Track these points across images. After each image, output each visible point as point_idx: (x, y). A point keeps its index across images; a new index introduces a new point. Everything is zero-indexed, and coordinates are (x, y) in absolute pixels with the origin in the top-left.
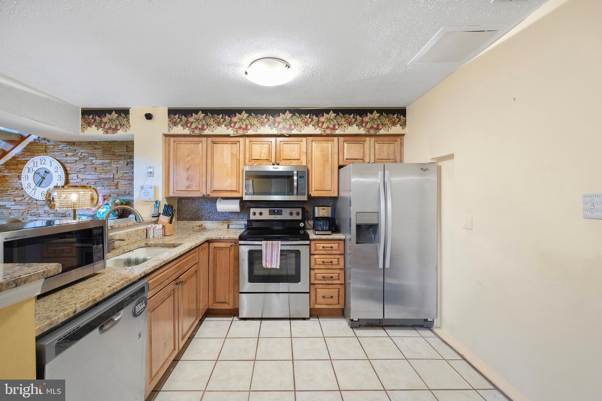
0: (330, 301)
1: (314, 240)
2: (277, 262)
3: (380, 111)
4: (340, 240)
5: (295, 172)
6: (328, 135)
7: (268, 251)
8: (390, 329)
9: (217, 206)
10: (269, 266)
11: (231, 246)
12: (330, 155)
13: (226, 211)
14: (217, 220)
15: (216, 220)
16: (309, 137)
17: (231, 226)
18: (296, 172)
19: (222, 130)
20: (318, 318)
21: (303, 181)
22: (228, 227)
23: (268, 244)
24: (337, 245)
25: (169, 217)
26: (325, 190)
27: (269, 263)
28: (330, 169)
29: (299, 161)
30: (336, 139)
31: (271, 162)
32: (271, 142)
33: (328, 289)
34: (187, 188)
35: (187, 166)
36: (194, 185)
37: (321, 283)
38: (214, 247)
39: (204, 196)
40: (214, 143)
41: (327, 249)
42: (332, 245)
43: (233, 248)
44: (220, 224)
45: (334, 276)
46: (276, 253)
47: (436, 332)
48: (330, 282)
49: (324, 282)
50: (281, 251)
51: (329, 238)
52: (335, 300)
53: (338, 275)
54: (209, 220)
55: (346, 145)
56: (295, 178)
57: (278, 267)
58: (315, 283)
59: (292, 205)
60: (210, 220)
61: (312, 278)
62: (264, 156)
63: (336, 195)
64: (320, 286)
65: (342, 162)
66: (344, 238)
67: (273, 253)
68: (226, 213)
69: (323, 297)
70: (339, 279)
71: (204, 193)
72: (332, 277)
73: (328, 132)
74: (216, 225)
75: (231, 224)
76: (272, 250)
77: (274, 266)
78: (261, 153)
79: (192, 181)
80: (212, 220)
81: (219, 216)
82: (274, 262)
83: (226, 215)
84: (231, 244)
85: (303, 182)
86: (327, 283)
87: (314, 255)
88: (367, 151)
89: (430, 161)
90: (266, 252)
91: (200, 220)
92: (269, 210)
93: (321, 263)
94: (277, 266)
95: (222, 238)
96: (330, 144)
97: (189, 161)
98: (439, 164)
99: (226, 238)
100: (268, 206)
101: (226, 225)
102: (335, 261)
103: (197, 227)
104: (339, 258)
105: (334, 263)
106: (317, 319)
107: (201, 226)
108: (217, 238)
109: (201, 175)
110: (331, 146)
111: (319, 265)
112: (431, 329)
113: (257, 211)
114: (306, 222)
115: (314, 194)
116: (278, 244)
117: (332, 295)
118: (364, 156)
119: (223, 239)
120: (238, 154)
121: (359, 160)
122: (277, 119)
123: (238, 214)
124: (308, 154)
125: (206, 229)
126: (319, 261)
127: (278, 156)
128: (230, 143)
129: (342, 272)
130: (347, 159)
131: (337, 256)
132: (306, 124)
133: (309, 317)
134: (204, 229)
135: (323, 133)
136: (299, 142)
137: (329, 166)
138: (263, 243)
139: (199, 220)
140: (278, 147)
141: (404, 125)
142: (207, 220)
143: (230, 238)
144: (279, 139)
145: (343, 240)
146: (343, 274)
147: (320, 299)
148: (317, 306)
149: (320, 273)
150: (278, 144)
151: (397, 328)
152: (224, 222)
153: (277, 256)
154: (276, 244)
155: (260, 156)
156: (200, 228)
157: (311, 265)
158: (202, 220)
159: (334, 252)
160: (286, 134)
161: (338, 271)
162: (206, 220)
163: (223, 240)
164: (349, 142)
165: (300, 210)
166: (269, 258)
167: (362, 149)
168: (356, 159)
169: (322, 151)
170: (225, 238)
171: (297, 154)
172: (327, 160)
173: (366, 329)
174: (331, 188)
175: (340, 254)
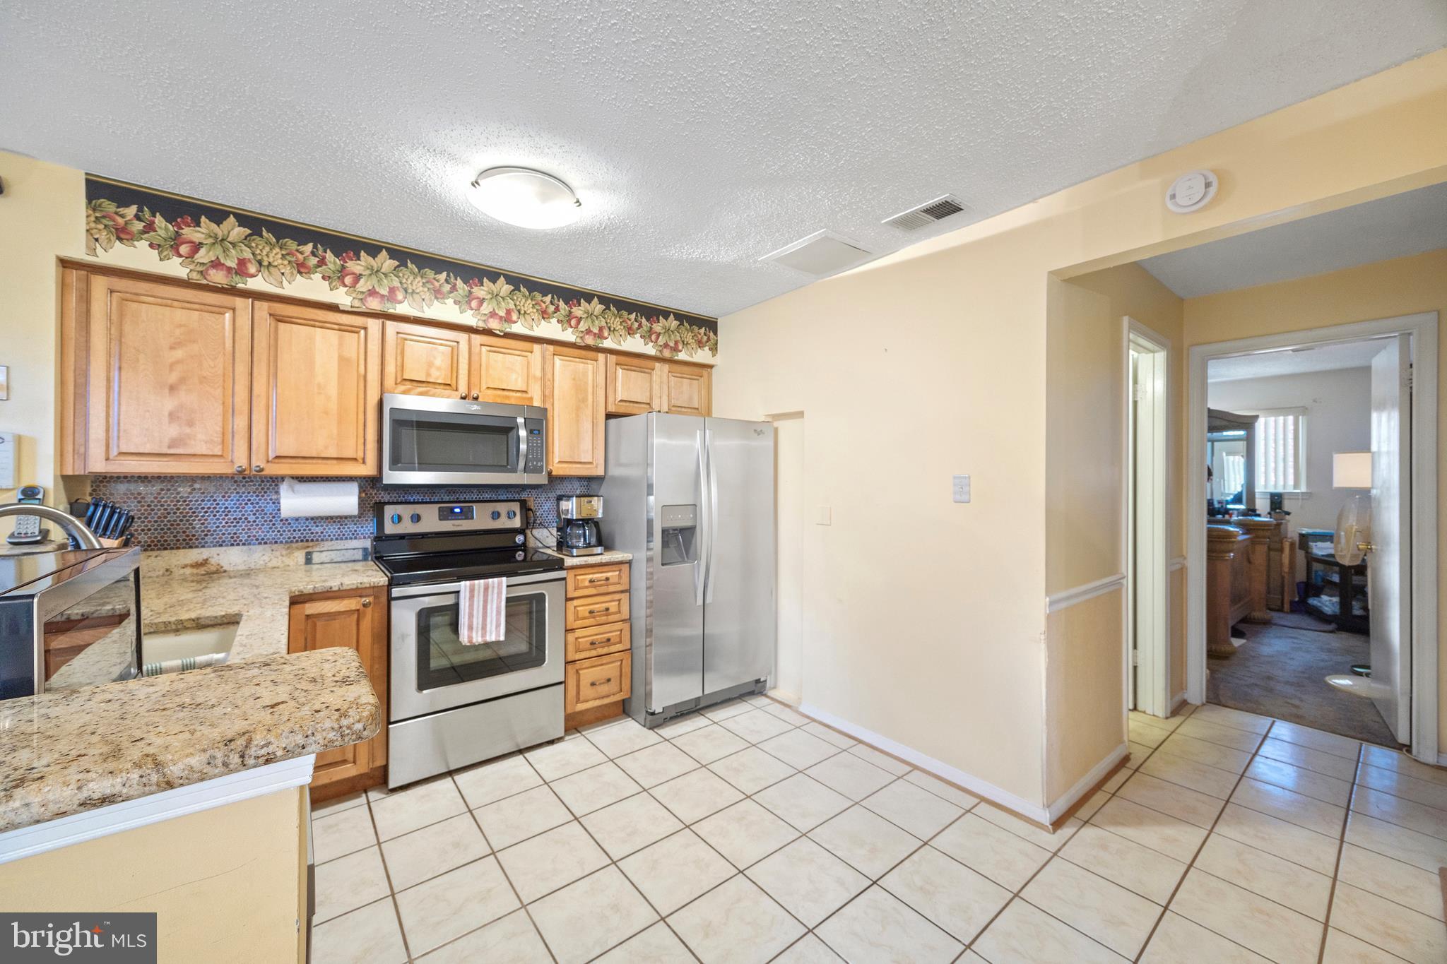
0: (604, 689)
1: (572, 568)
2: (498, 626)
3: (681, 317)
4: (621, 563)
5: (520, 420)
6: (587, 348)
7: (476, 603)
8: (712, 711)
9: (282, 501)
10: (478, 639)
11: (364, 605)
12: (590, 390)
13: (297, 515)
14: (265, 543)
15: (260, 543)
16: (547, 343)
17: (316, 557)
18: (523, 420)
19: (313, 287)
20: (580, 732)
21: (537, 440)
22: (308, 561)
23: (476, 587)
24: (617, 573)
25: (116, 539)
26: (580, 463)
27: (477, 632)
28: (590, 419)
29: (524, 395)
30: (601, 356)
31: (457, 390)
32: (458, 342)
33: (602, 665)
34: (169, 447)
35: (173, 378)
36: (200, 436)
37: (588, 656)
38: (307, 616)
39: (241, 472)
40: (279, 319)
41: (599, 583)
42: (609, 574)
43: (369, 610)
44: (278, 553)
45: (613, 636)
46: (495, 606)
47: (772, 696)
48: (605, 650)
49: (594, 653)
50: (508, 600)
51: (604, 561)
52: (613, 686)
53: (619, 633)
54: (232, 545)
55: (620, 371)
56: (523, 433)
57: (502, 638)
58: (577, 658)
59: (492, 495)
60: (238, 545)
61: (571, 648)
62: (438, 374)
63: (600, 472)
64: (587, 663)
65: (614, 406)
66: (631, 558)
67: (489, 607)
68: (297, 520)
69: (593, 684)
70: (620, 642)
71: (241, 461)
72: (609, 640)
73: (590, 340)
74: (265, 558)
75: (318, 549)
76: (485, 602)
77: (491, 637)
78: (430, 365)
79: (191, 424)
80: (244, 544)
81: (273, 532)
82: (491, 626)
83: (297, 527)
84: (364, 599)
85: (537, 443)
86: (600, 654)
87: (572, 599)
88: (656, 387)
89: (763, 419)
90: (471, 606)
91: (197, 547)
92: (440, 508)
93: (587, 614)
94: (498, 635)
95: (336, 589)
96: (590, 367)
97: (178, 362)
98: (776, 424)
99: (348, 585)
100: (430, 499)
101: (300, 556)
102: (613, 606)
103: (189, 568)
104: (619, 600)
105: (612, 610)
106: (579, 734)
107: (205, 562)
108: (320, 588)
109: (231, 410)
110: (592, 370)
111: (584, 618)
112: (764, 693)
113: (406, 511)
114: (528, 532)
115: (558, 470)
116: (500, 584)
117: (609, 677)
118: (651, 399)
119: (339, 590)
120: (362, 362)
121: (643, 406)
122: (475, 289)
123: (339, 522)
124: (547, 382)
125: (225, 571)
126: (583, 611)
127: (474, 380)
128: (336, 327)
129: (627, 626)
130: (621, 401)
131: (617, 596)
132: (545, 315)
133: (562, 734)
134: (217, 572)
135: (579, 340)
136: (526, 351)
137: (589, 412)
138: (464, 586)
139: (191, 547)
140: (475, 358)
141: (714, 349)
142: (227, 545)
143: (360, 586)
144: (477, 339)
145: (627, 563)
146: (629, 629)
147: (586, 691)
148: (581, 707)
149: (586, 635)
150: (476, 349)
151: (720, 706)
152: (294, 545)
153: (498, 613)
154: (496, 585)
155: (428, 375)
156: (202, 570)
157: (568, 623)
158: (203, 547)
159: (612, 588)
160: (499, 330)
161: (619, 626)
162: (221, 545)
163: (337, 594)
164: (625, 367)
165: (516, 507)
166: (477, 621)
167: (648, 384)
168: (637, 402)
169: (574, 379)
170: (345, 587)
171: (520, 380)
172: (584, 400)
173: (676, 723)
174: (593, 458)
175: (622, 592)
